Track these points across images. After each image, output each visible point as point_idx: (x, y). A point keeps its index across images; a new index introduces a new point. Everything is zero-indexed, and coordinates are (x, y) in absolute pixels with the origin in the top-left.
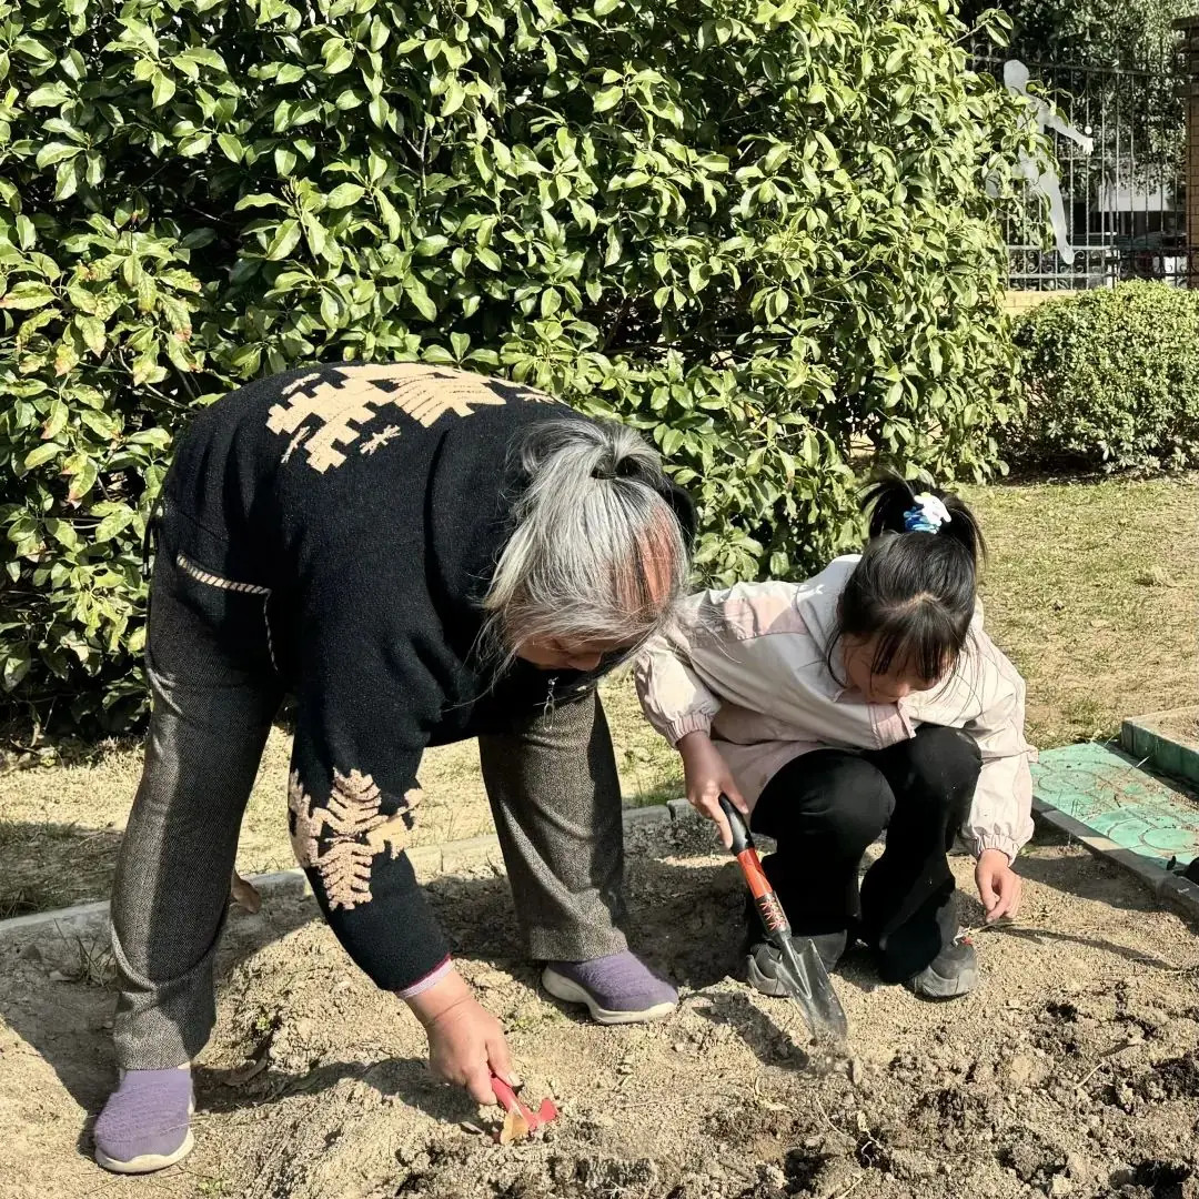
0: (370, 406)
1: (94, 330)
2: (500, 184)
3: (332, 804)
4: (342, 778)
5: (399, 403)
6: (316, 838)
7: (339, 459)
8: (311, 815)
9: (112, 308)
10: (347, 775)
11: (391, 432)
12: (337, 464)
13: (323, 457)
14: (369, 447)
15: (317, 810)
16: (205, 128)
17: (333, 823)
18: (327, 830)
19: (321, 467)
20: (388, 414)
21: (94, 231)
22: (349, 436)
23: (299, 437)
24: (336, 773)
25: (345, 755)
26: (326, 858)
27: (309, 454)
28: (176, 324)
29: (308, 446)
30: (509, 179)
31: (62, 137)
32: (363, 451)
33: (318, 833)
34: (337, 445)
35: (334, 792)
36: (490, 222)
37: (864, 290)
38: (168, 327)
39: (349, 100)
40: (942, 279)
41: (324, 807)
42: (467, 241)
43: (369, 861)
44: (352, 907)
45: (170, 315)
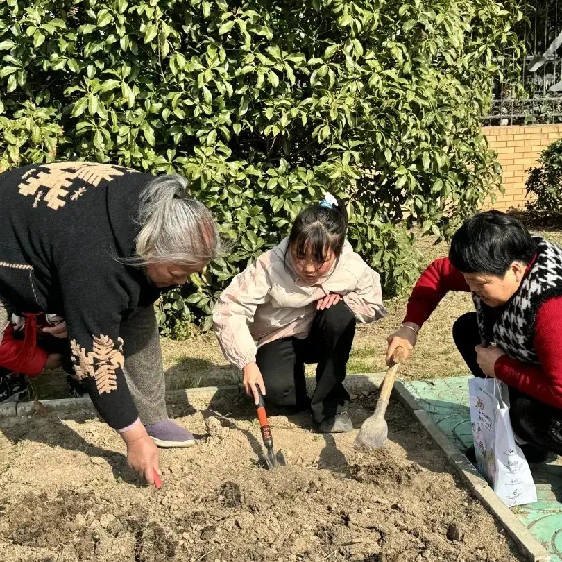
0: (68, 179)
1: (15, 151)
2: (182, 77)
3: (94, 349)
4: (97, 339)
5: (81, 177)
6: (92, 365)
7: (62, 203)
8: (87, 356)
9: (23, 142)
10: (99, 337)
11: (82, 190)
12: (62, 206)
13: (54, 203)
14: (74, 197)
15: (89, 353)
16: (64, 56)
17: (98, 357)
18: (96, 360)
19: (55, 207)
20: (78, 183)
21: (25, 108)
22: (64, 193)
23: (39, 196)
24: (94, 337)
25: (95, 330)
26: (97, 372)
27: (47, 203)
28: (50, 148)
29: (46, 199)
30: (187, 74)
31: (10, 64)
32: (72, 199)
33: (92, 362)
34: (59, 197)
35: (94, 344)
36: (179, 95)
37: (382, 124)
38: (46, 149)
39: (111, 39)
40: (434, 115)
41: (92, 351)
42: (168, 105)
43: (114, 372)
44: (110, 392)
45: (48, 145)
